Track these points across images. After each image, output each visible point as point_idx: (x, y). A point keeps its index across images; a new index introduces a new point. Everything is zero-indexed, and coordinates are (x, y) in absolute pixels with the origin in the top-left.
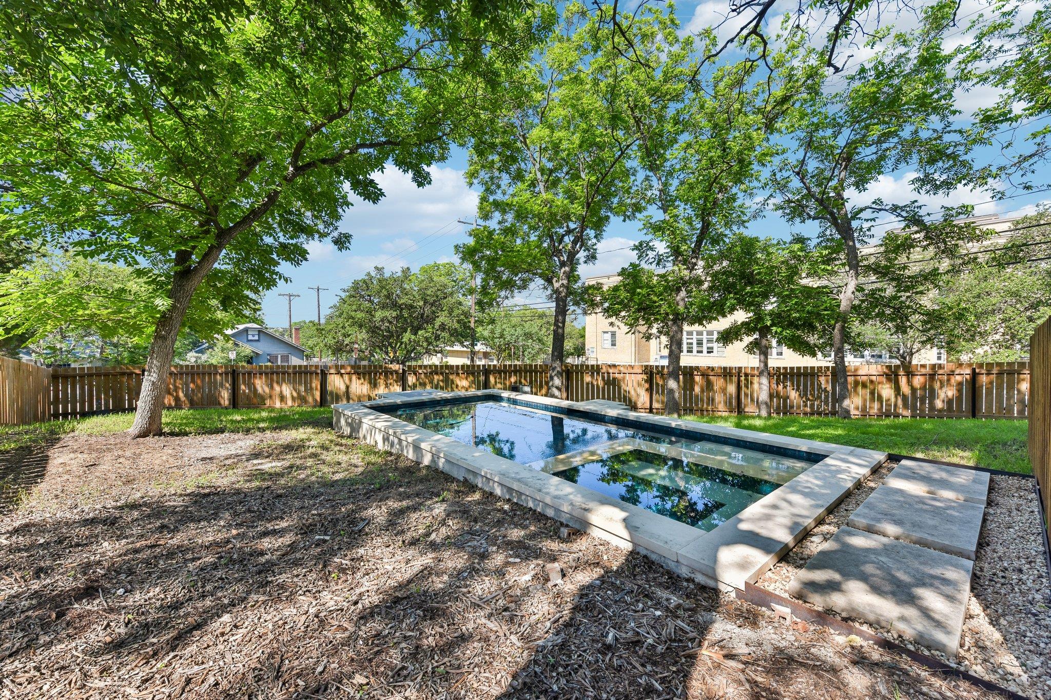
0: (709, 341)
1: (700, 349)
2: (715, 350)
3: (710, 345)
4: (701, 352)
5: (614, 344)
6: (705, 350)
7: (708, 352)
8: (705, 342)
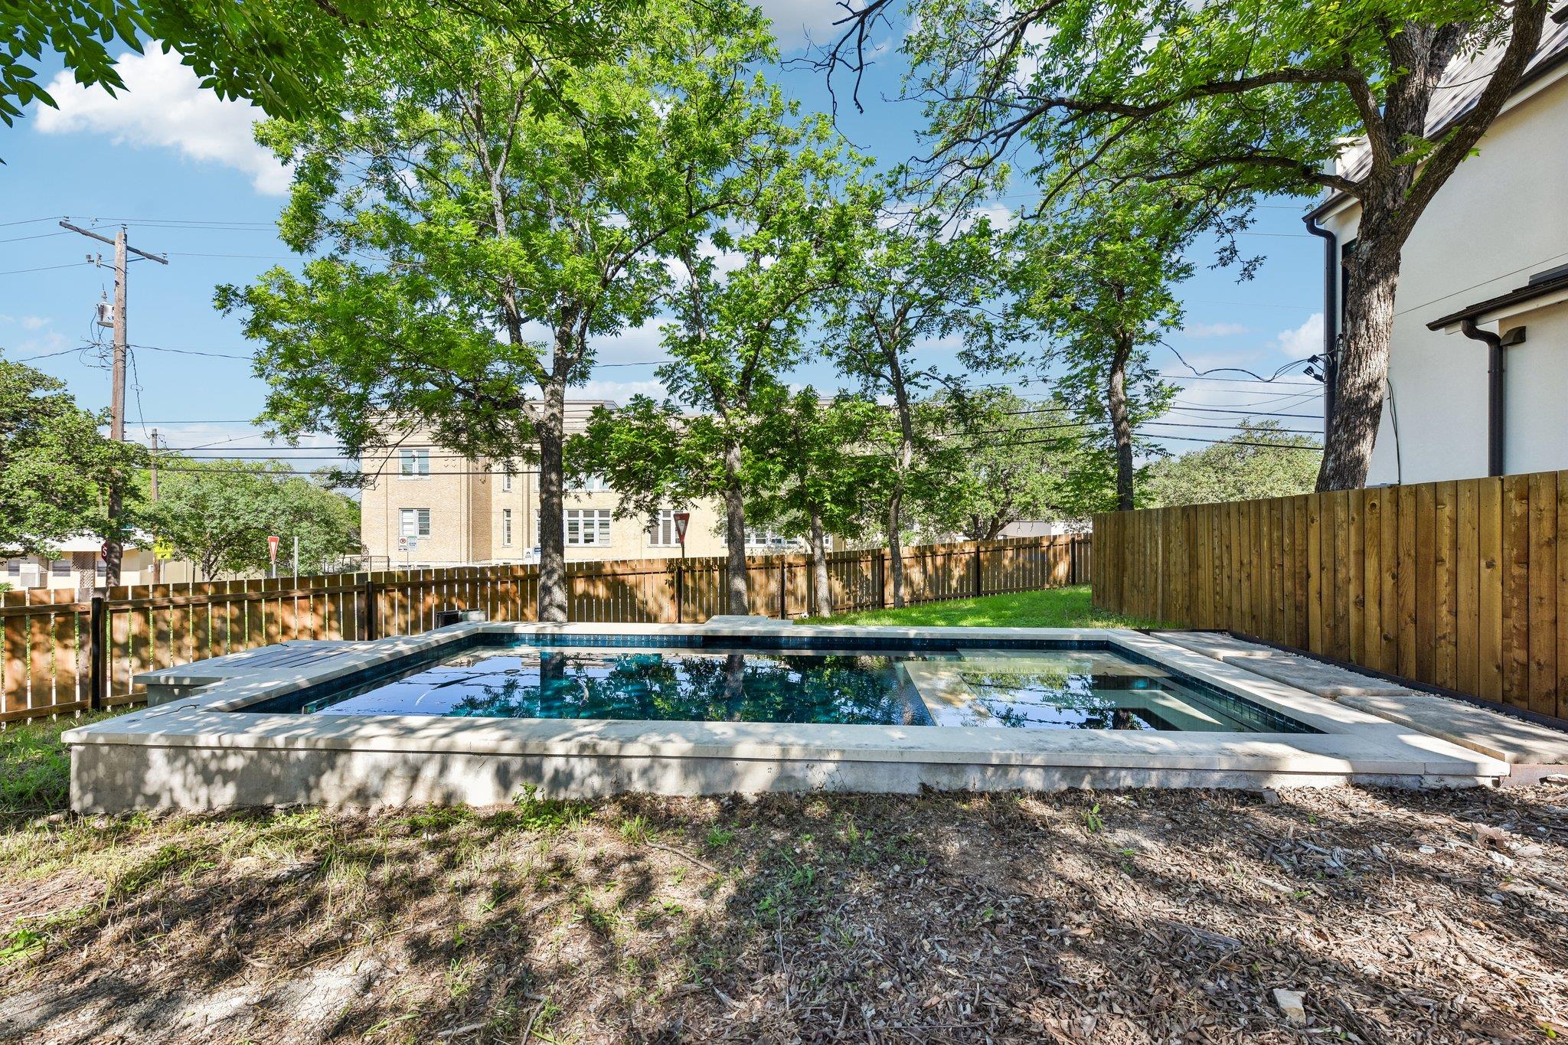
0: (588, 525)
1: (574, 537)
2: (596, 538)
3: (589, 531)
4: (576, 541)
5: (424, 531)
6: (581, 538)
7: (586, 541)
8: (581, 526)
